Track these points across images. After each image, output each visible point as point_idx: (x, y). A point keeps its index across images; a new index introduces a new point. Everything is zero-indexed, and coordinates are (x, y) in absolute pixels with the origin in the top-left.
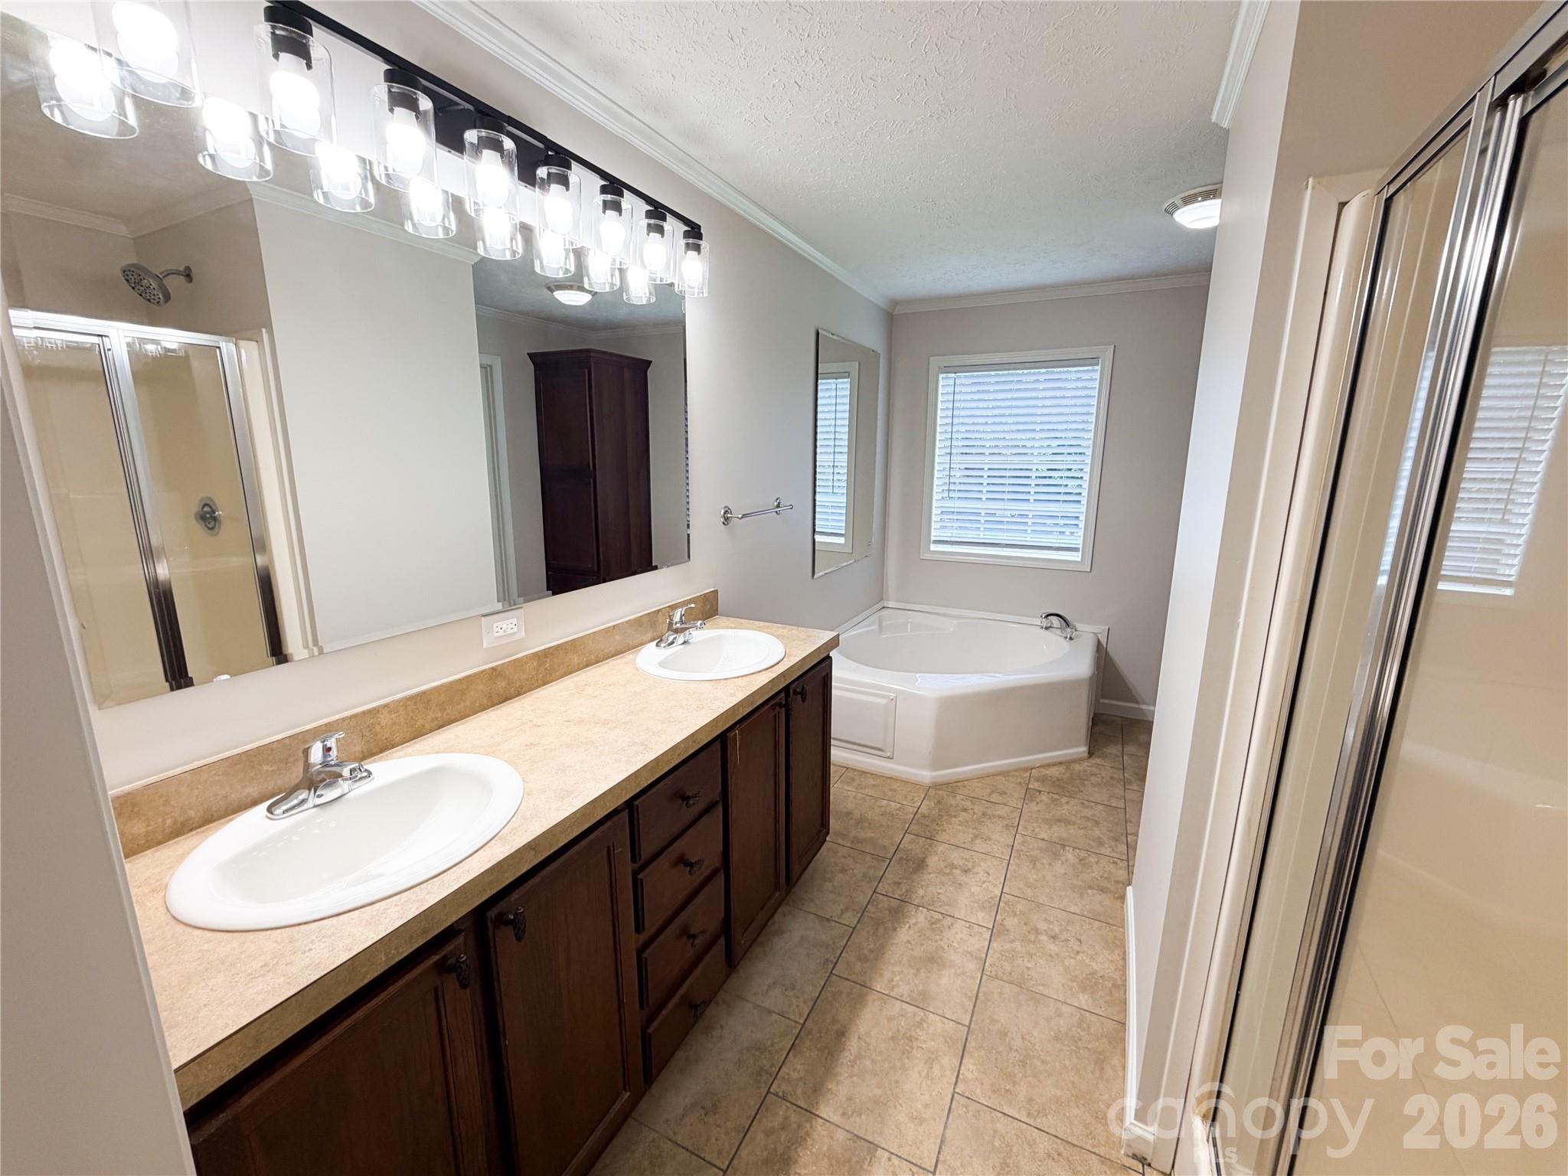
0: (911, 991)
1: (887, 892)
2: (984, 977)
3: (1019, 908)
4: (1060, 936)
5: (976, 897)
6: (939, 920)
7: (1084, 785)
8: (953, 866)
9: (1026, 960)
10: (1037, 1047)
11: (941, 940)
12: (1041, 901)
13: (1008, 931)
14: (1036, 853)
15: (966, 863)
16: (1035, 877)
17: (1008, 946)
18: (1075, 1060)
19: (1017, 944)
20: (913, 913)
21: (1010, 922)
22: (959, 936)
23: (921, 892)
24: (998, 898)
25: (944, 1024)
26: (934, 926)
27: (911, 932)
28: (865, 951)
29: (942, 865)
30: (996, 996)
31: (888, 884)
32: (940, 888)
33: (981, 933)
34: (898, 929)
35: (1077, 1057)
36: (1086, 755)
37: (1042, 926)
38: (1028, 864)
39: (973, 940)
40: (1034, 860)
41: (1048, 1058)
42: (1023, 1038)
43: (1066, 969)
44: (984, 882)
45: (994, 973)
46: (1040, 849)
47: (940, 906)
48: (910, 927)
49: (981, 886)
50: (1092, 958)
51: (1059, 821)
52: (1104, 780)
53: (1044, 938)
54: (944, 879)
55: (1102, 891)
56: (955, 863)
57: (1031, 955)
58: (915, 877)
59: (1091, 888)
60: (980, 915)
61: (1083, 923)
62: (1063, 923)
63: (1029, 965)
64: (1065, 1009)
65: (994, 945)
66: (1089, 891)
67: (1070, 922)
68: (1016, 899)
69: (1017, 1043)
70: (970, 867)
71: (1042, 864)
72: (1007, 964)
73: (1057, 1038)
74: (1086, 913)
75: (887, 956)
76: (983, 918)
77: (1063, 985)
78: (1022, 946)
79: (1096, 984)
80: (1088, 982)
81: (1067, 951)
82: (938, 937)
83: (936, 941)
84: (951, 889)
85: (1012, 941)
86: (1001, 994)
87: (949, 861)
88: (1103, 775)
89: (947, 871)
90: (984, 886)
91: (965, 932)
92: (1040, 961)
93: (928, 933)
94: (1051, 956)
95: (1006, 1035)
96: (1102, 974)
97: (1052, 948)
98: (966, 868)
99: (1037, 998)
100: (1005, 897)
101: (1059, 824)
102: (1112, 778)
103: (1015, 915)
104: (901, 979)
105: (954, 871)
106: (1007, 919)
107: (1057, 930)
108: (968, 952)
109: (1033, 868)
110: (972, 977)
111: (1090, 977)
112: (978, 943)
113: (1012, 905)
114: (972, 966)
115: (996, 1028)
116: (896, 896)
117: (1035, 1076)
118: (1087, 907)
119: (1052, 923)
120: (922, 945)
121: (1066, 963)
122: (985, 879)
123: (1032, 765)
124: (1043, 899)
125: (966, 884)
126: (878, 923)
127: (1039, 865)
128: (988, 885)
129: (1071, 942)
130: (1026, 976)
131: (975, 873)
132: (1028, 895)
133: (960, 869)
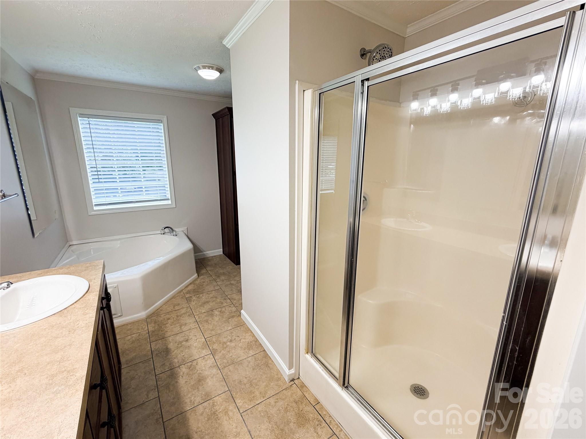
0: (202, 397)
1: (161, 371)
2: (221, 370)
3: (214, 340)
4: (232, 339)
5: (198, 347)
6: (191, 365)
7: (203, 287)
8: (181, 342)
9: (229, 354)
10: (251, 377)
11: (197, 371)
12: (219, 333)
13: (216, 350)
14: (206, 318)
15: (185, 338)
16: (211, 326)
17: (220, 354)
18: (262, 371)
19: (223, 351)
20: (179, 370)
21: (215, 346)
22: (203, 364)
23: (176, 360)
24: (205, 341)
25: (221, 397)
26: (191, 369)
27: (184, 377)
28: (172, 401)
29: (176, 344)
30: (229, 373)
31: (159, 368)
32: (182, 353)
33: (209, 357)
34: (178, 381)
35: (262, 370)
36: (197, 277)
37: (225, 340)
38: (206, 323)
39: (208, 362)
40: (207, 321)
41: (256, 377)
42: (246, 378)
43: (241, 348)
44: (197, 339)
45: (223, 366)
46: (206, 316)
47: (188, 360)
48: (182, 376)
49: (196, 342)
50: (245, 339)
51: (205, 303)
52: (208, 282)
53: (229, 343)
54: (181, 349)
55: (233, 317)
56: (180, 340)
57: (229, 352)
58: (169, 357)
59: (229, 318)
60: (204, 351)
61: (235, 330)
62: (230, 335)
63: (231, 355)
64: (249, 359)
65: (216, 358)
66: (230, 320)
67: (232, 333)
68: (211, 337)
69: (245, 381)
70: (187, 338)
71: (210, 320)
72: (225, 360)
73: (253, 369)
74: (234, 327)
75: (182, 394)
76: (205, 352)
77: (244, 353)
78: (224, 351)
79: (251, 345)
80: (249, 346)
81: (237, 342)
82: (196, 371)
83: (196, 373)
84: (186, 350)
85: (220, 352)
86: (230, 371)
87: (178, 341)
88: (207, 281)
89: (180, 345)
90: (197, 341)
91: (204, 361)
92: (232, 351)
93: (191, 373)
94: (234, 347)
95: (241, 382)
96: (250, 341)
97: (233, 344)
98: (186, 339)
99: (240, 363)
100: (207, 340)
101: (205, 304)
102: (210, 280)
103: (215, 343)
104: (194, 397)
105: (182, 344)
106: (213, 346)
107: (230, 338)
108: (210, 367)
109: (208, 324)
110: (218, 374)
111: (248, 345)
112: (210, 361)
113: (211, 340)
114: (214, 371)
115: (237, 382)
116: (167, 370)
117: (257, 385)
118: (233, 325)
119: (227, 337)
120: (192, 379)
121: (240, 346)
122: (196, 339)
123: (182, 289)
124: (219, 332)
125: (190, 345)
126: (167, 386)
127: (210, 322)
128: (198, 340)
129: (236, 339)
130: (233, 359)
131: (191, 339)
132: (214, 334)
133: (184, 342)
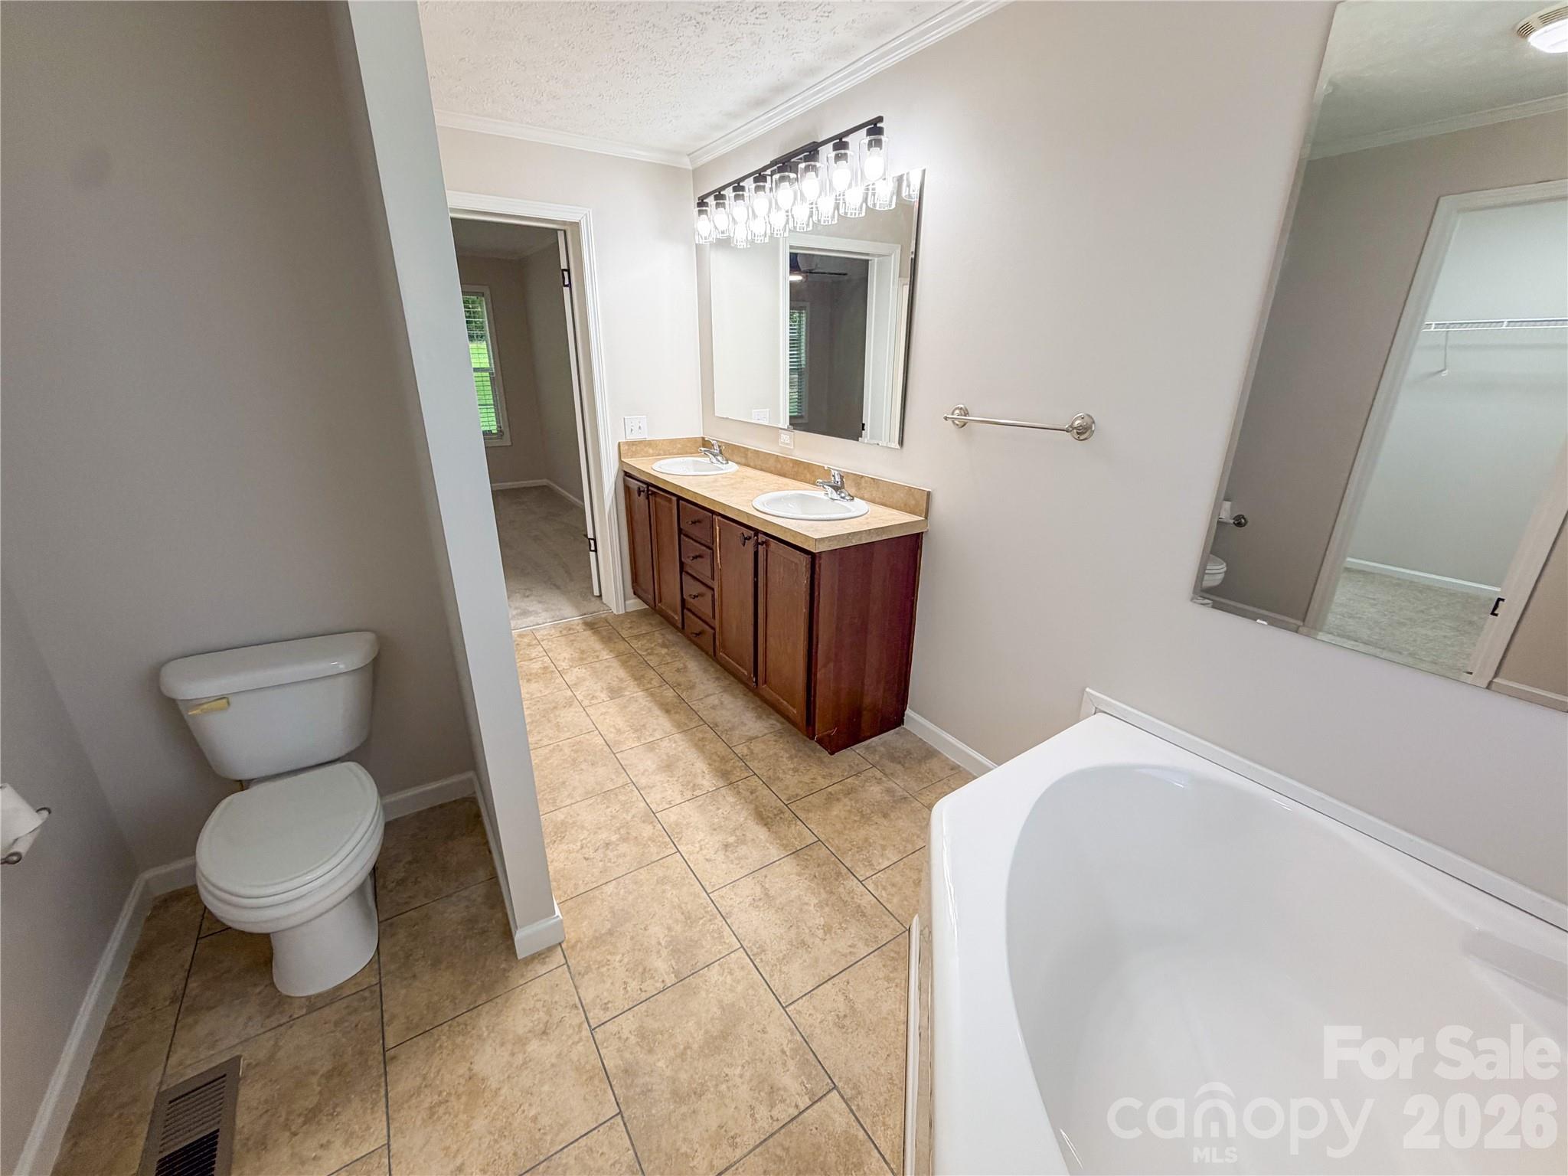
2: (630, 781)
3: (653, 849)
4: (603, 850)
9: (614, 812)
11: (677, 781)
12: (641, 871)
13: (644, 822)
15: (736, 856)
16: (669, 896)
17: (634, 811)
19: (629, 818)
20: (714, 781)
21: (647, 831)
22: (670, 792)
23: (731, 800)
24: (676, 843)
25: (628, 746)
26: (692, 785)
27: (700, 771)
28: (707, 743)
29: (749, 834)
30: (614, 777)
31: (756, 784)
32: (723, 814)
33: (658, 805)
34: (708, 767)
37: (623, 848)
38: (689, 907)
39: (659, 796)
40: (689, 920)
43: (583, 827)
44: (701, 847)
45: (626, 787)
46: (697, 945)
47: (706, 801)
48: (704, 772)
49: (700, 843)
50: (569, 852)
53: (614, 838)
54: (731, 824)
55: (597, 938)
56: (745, 848)
57: (613, 817)
58: (752, 806)
59: (610, 933)
60: (673, 818)
61: (594, 880)
62: (609, 864)
63: (609, 810)
64: (568, 802)
65: (643, 804)
66: (608, 925)
67: (604, 871)
68: (662, 855)
69: (584, 766)
70: (729, 855)
71: (677, 921)
72: (623, 799)
73: (564, 783)
74: (596, 892)
75: (694, 749)
76: (670, 817)
77: (578, 815)
78: (624, 818)
79: (556, 833)
80: (563, 830)
81: (590, 842)
84: (716, 820)
85: (634, 816)
86: (612, 780)
87: (750, 843)
89: (739, 833)
90: (698, 845)
91: (669, 796)
92: (604, 818)
93: (689, 778)
94: (600, 828)
95: (592, 764)
96: (556, 845)
97: (603, 835)
98: (730, 851)
99: (589, 795)
100: (671, 848)
103: (649, 839)
105: (735, 838)
106: (652, 831)
107: (611, 854)
108: (654, 786)
109: (680, 907)
110: (636, 776)
112: (654, 798)
113: (660, 846)
114: (643, 781)
115: (600, 762)
116: (739, 783)
118: (599, 902)
119: (618, 857)
121: (585, 831)
124: (643, 875)
125: (712, 834)
126: (724, 759)
128: (695, 847)
129: (592, 851)
130: (605, 801)
131: (718, 850)
132: (656, 866)
133: (732, 844)
